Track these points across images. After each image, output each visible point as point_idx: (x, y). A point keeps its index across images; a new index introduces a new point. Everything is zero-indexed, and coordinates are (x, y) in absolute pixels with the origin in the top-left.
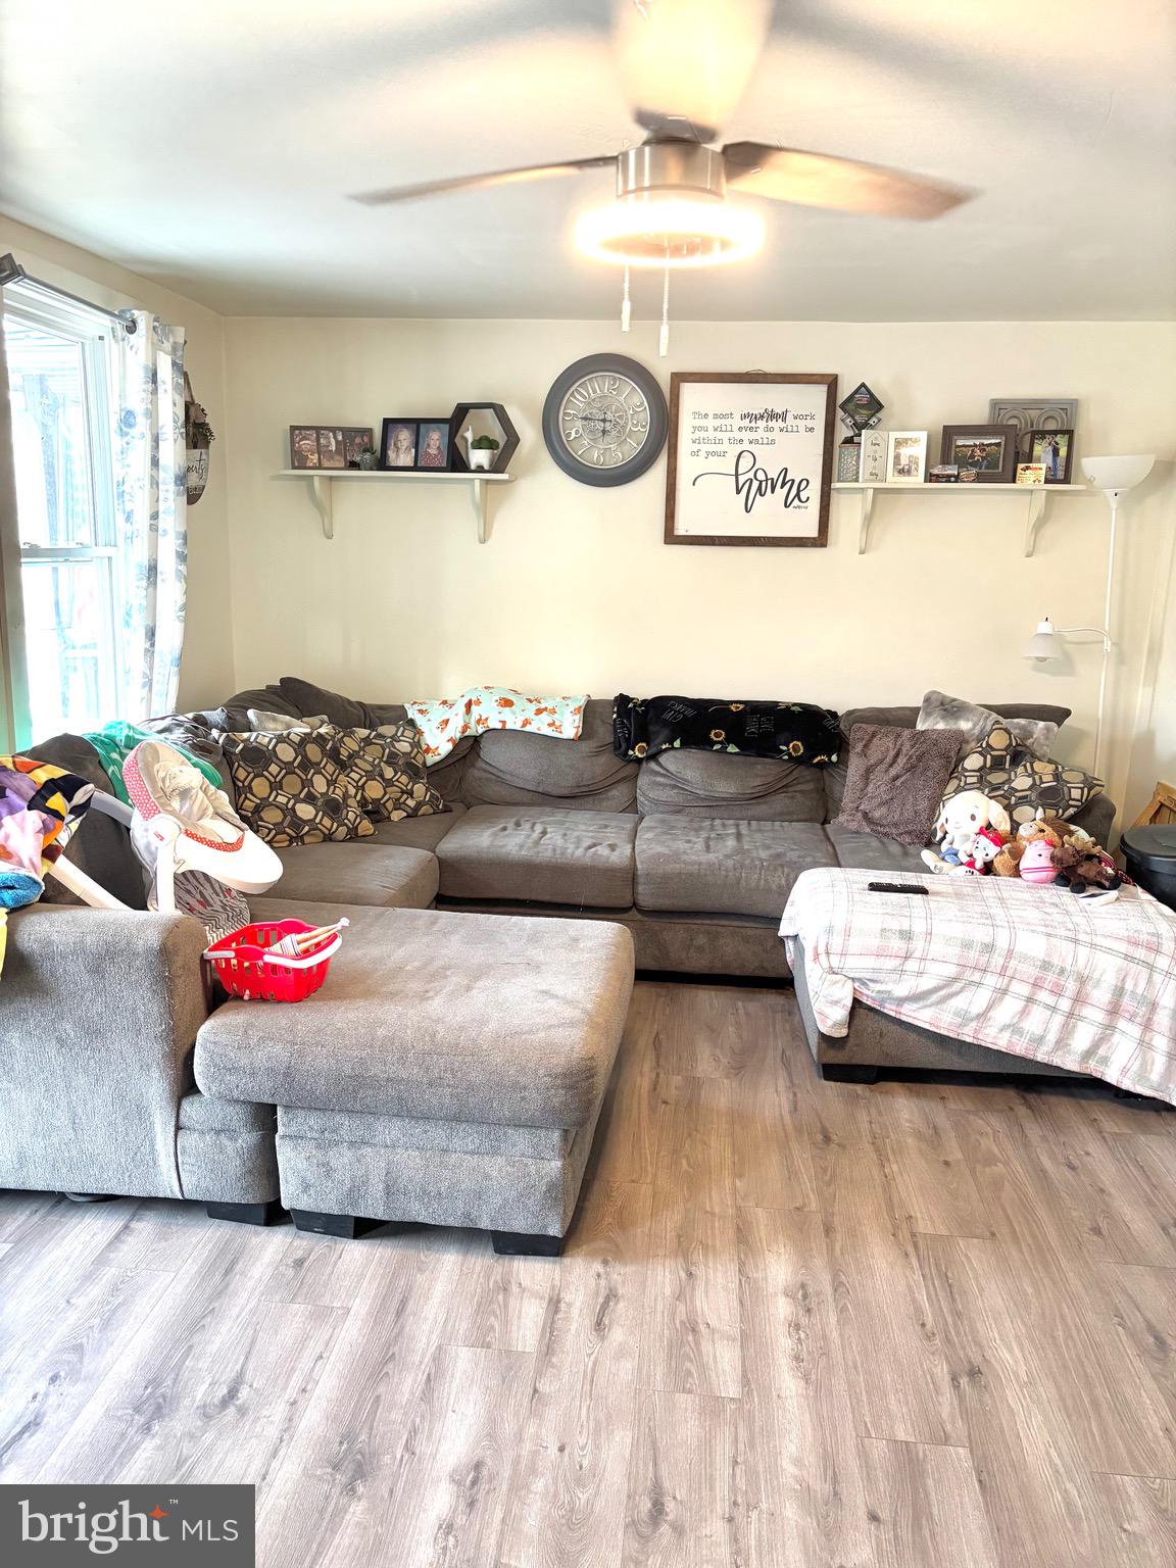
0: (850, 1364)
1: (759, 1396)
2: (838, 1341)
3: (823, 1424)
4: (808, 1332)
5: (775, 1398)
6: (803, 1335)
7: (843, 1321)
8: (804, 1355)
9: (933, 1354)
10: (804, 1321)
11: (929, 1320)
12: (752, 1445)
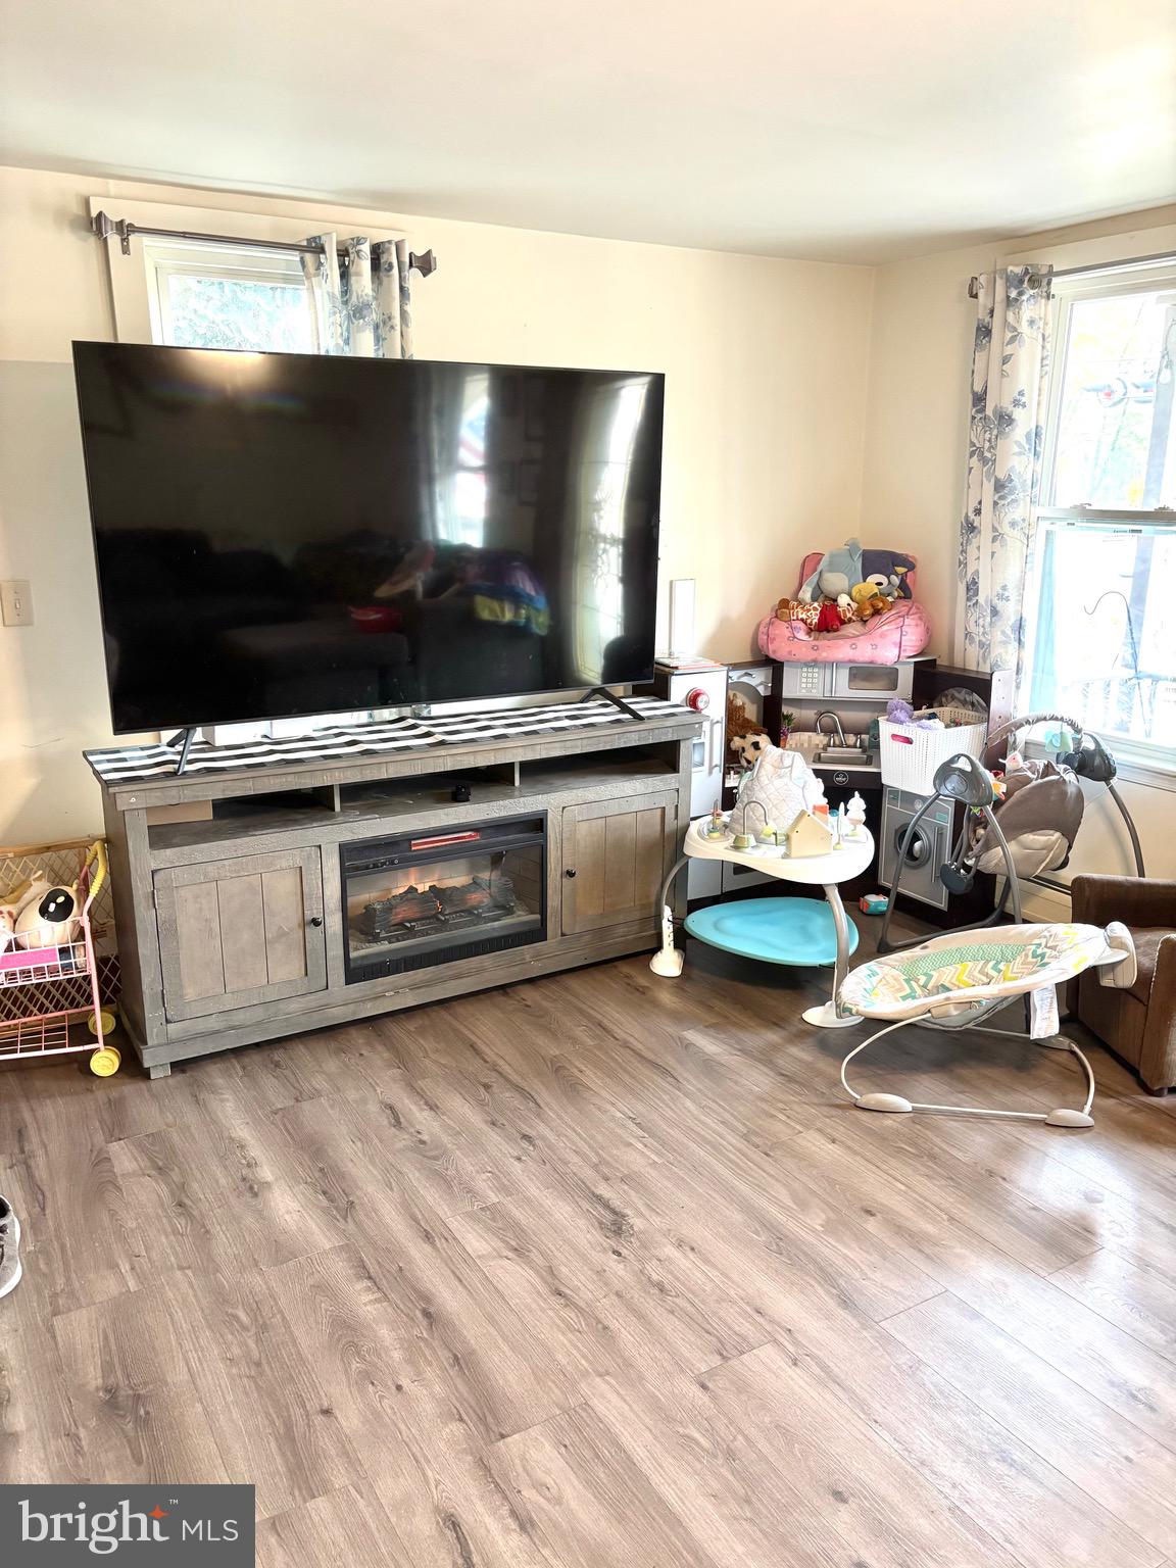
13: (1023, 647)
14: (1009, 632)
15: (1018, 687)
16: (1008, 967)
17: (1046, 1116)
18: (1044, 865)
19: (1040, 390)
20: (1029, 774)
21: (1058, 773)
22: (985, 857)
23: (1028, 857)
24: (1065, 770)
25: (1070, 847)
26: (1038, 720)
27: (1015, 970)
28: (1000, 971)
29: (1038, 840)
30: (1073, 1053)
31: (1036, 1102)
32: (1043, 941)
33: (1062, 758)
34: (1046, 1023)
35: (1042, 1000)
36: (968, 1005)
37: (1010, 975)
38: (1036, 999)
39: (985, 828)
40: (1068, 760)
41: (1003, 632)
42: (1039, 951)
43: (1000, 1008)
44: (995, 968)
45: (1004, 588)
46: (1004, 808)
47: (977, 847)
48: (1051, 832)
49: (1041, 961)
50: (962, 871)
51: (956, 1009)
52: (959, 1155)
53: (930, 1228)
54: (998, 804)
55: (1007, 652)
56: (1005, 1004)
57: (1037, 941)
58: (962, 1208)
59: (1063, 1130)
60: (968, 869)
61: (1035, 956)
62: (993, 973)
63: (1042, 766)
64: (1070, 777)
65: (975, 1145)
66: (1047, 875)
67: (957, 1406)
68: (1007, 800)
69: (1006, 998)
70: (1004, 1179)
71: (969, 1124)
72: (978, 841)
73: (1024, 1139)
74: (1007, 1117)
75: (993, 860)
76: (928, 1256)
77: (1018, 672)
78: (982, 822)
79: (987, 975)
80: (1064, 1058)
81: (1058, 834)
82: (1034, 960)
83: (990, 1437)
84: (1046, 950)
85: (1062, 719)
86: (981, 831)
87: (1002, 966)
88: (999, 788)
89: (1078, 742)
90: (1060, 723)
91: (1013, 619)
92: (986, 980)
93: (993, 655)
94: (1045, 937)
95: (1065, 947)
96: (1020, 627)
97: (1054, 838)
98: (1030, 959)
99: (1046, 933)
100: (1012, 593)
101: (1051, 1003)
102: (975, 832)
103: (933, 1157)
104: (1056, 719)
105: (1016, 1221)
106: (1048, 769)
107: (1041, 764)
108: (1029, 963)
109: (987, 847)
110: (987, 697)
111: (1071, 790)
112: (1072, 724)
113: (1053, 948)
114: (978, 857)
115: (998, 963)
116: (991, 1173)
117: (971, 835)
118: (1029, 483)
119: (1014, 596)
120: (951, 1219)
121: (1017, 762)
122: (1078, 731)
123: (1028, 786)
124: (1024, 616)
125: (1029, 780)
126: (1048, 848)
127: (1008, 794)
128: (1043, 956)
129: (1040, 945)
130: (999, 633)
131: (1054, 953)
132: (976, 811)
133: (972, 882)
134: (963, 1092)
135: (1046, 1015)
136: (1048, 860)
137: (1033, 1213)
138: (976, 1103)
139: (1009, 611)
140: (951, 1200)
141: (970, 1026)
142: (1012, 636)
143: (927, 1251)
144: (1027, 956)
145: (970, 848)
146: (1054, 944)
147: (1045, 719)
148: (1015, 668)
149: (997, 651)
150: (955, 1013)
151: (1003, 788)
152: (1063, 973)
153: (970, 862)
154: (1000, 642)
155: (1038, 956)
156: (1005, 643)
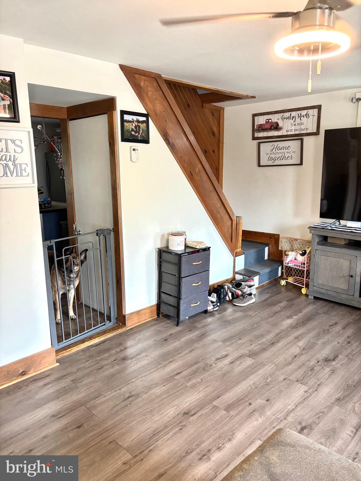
0: (216, 431)
1: (251, 438)
2: (212, 438)
3: (241, 424)
4: (218, 445)
5: (248, 435)
6: (220, 445)
7: (204, 442)
8: (227, 439)
9: (190, 422)
10: (214, 449)
11: (177, 429)
12: (266, 429)
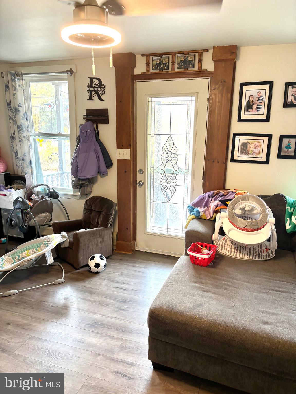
13: (32, 168)
14: (28, 164)
15: (33, 178)
16: (39, 248)
17: (54, 283)
18: (46, 221)
19: (25, 103)
20: (38, 199)
21: (45, 198)
22: (30, 222)
23: (41, 220)
24: (47, 197)
25: (51, 216)
26: (38, 186)
27: (41, 249)
28: (37, 250)
29: (43, 215)
30: (59, 265)
31: (51, 280)
32: (47, 240)
33: (46, 194)
34: (50, 260)
35: (48, 255)
36: (29, 261)
37: (40, 250)
38: (47, 255)
39: (29, 215)
40: (47, 195)
41: (27, 165)
42: (46, 243)
43: (38, 259)
44: (36, 250)
45: (25, 153)
46: (33, 209)
47: (27, 220)
48: (46, 213)
49: (47, 245)
50: (25, 227)
51: (26, 263)
52: (33, 300)
53: (26, 322)
54: (31, 208)
55: (28, 169)
56: (39, 258)
57: (45, 240)
58: (35, 313)
59: (58, 285)
60: (26, 226)
61: (45, 244)
62: (36, 251)
63: (41, 197)
64: (48, 199)
65: (37, 295)
66: (48, 224)
67: (37, 364)
68: (33, 207)
69: (39, 256)
70: (45, 302)
71: (35, 291)
72: (27, 218)
73: (49, 290)
74: (44, 286)
75: (32, 223)
76: (26, 329)
77: (32, 174)
78: (27, 213)
79: (34, 252)
80: (57, 267)
81: (48, 213)
82: (45, 245)
83: (46, 368)
84: (48, 242)
85: (44, 185)
86: (28, 216)
87: (38, 249)
88: (31, 204)
89: (49, 190)
90: (44, 186)
91: (28, 161)
92: (34, 253)
93: (25, 171)
94: (47, 239)
95: (52, 240)
96: (30, 163)
97: (47, 214)
98: (44, 245)
99: (47, 238)
100: (27, 154)
101: (51, 255)
102: (26, 216)
103: (25, 303)
104: (42, 185)
105: (49, 311)
106: (43, 198)
107: (40, 197)
108: (44, 246)
109: (30, 219)
110: (25, 181)
111: (49, 202)
112: (46, 186)
113: (49, 241)
114: (28, 223)
115: (37, 248)
116: (41, 301)
117: (26, 217)
118: (26, 126)
119: (28, 156)
120: (32, 317)
121: (34, 197)
122: (48, 187)
123: (38, 203)
124: (31, 160)
125: (38, 201)
126: (46, 217)
127: (33, 205)
128: (47, 244)
129: (46, 241)
130: (25, 165)
131: (50, 242)
132: (26, 211)
133: (28, 229)
134: (32, 283)
135: (50, 258)
136: (46, 220)
137: (52, 307)
138: (36, 285)
139: (27, 159)
140: (31, 312)
141: (31, 266)
142: (29, 165)
143: (26, 328)
144: (43, 245)
145: (26, 221)
146: (49, 240)
147: (39, 185)
148: (31, 173)
149: (26, 169)
150: (26, 264)
151: (32, 204)
152: (52, 247)
153: (26, 224)
154: (26, 167)
155: (46, 244)
156: (27, 167)
